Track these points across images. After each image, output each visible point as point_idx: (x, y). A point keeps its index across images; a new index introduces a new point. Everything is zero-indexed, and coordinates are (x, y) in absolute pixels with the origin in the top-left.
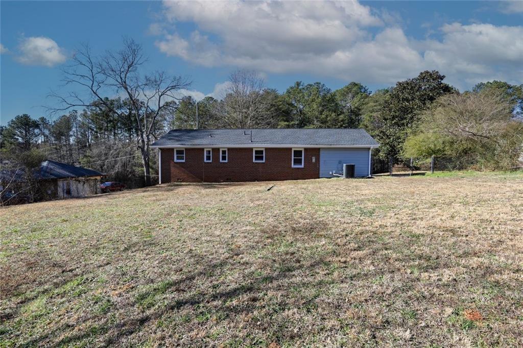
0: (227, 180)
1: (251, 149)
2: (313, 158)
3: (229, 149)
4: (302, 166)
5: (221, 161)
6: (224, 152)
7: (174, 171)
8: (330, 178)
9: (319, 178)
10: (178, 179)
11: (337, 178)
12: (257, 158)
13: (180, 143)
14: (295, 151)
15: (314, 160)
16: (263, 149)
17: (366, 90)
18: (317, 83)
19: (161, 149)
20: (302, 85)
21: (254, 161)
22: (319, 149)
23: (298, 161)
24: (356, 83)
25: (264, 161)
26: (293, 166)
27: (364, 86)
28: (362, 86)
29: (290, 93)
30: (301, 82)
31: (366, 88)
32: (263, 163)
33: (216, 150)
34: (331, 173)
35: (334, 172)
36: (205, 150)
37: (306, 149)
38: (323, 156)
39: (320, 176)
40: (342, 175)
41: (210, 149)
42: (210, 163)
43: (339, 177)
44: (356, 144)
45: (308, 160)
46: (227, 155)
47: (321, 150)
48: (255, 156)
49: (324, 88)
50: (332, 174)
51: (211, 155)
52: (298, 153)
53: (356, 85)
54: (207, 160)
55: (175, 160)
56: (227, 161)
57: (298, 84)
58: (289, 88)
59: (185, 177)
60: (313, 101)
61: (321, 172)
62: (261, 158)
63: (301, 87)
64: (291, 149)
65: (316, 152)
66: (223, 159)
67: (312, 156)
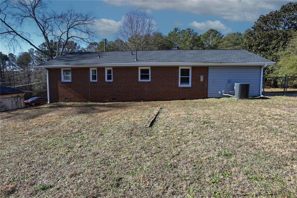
0: (113, 100)
1: (136, 68)
3: (115, 68)
4: (190, 85)
5: (106, 80)
6: (109, 72)
7: (61, 91)
8: (219, 98)
9: (208, 98)
10: (65, 99)
11: (228, 98)
12: (142, 77)
13: (66, 63)
14: (181, 70)
15: (202, 79)
16: (149, 68)
17: (220, 34)
18: (188, 29)
19: (48, 69)
20: (179, 30)
21: (139, 80)
22: (207, 68)
23: (185, 80)
24: (214, 29)
25: (150, 80)
26: (180, 85)
27: (219, 32)
28: (218, 32)
29: (170, 35)
30: (178, 28)
31: (220, 33)
32: (149, 82)
33: (101, 70)
34: (220, 93)
35: (223, 91)
36: (91, 69)
37: (194, 68)
38: (211, 74)
39: (209, 96)
40: (234, 95)
41: (96, 69)
42: (96, 82)
43: (229, 97)
44: (248, 62)
45: (195, 79)
46: (112, 74)
47: (209, 68)
48: (141, 75)
49: (193, 32)
50: (222, 93)
51: (97, 74)
52: (185, 72)
53: (214, 31)
54: (93, 79)
55: (63, 80)
56: (112, 81)
57: (176, 30)
58: (170, 32)
59: (72, 96)
60: (186, 40)
61: (210, 92)
62: (148, 77)
63: (178, 31)
64: (177, 67)
65: (203, 70)
66: (108, 79)
67: (200, 75)
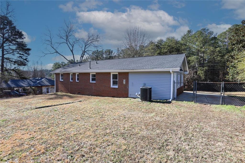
0: (79, 93)
1: (89, 74)
2: (124, 80)
5: (76, 81)
8: (135, 98)
10: (61, 91)
14: (113, 75)
15: (124, 83)
16: (95, 74)
19: (56, 74)
21: (91, 81)
23: (115, 83)
26: (112, 86)
32: (95, 83)
34: (137, 94)
38: (131, 79)
39: (129, 96)
41: (73, 74)
42: (72, 82)
45: (121, 82)
47: (129, 74)
55: (61, 80)
59: (63, 89)
61: (130, 92)
67: (123, 79)
